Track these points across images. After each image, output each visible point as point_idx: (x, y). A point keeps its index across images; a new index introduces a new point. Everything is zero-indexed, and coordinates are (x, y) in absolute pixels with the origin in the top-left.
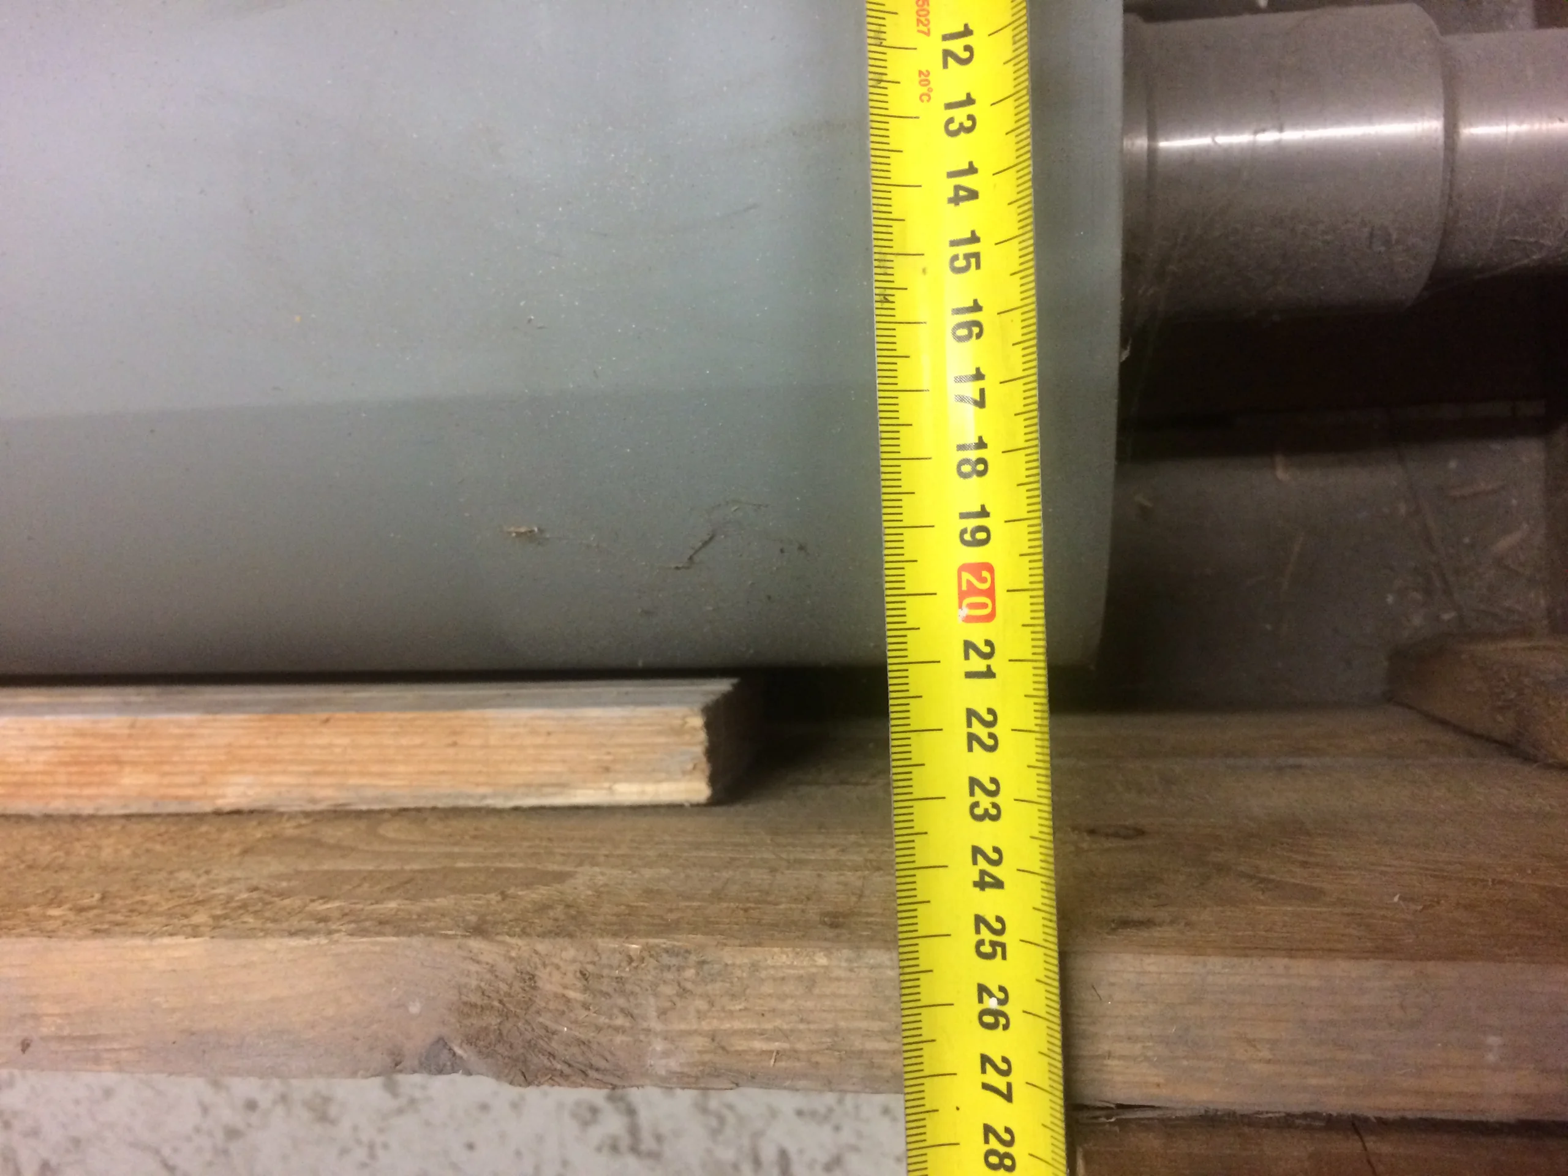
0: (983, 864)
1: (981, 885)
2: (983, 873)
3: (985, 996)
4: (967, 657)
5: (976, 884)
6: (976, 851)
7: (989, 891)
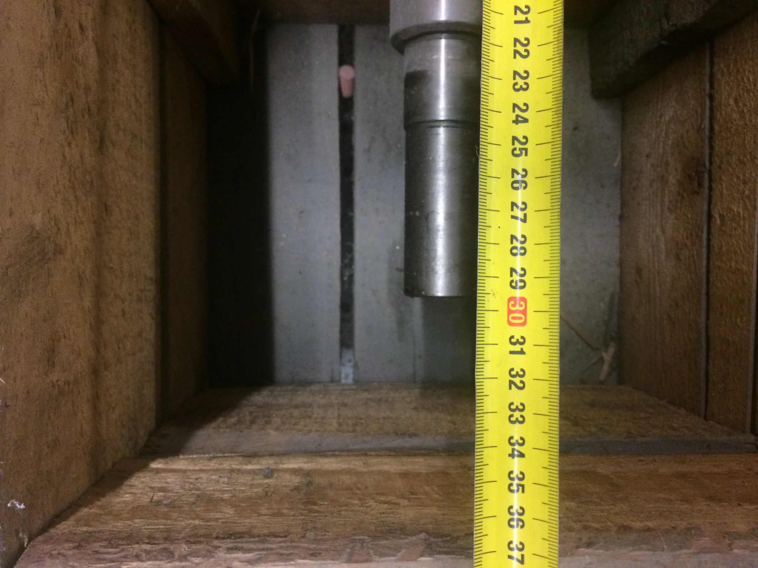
0: (518, 112)
1: (516, 122)
2: (517, 116)
3: (515, 174)
4: (516, 14)
5: (514, 122)
6: (515, 106)
7: (520, 125)
